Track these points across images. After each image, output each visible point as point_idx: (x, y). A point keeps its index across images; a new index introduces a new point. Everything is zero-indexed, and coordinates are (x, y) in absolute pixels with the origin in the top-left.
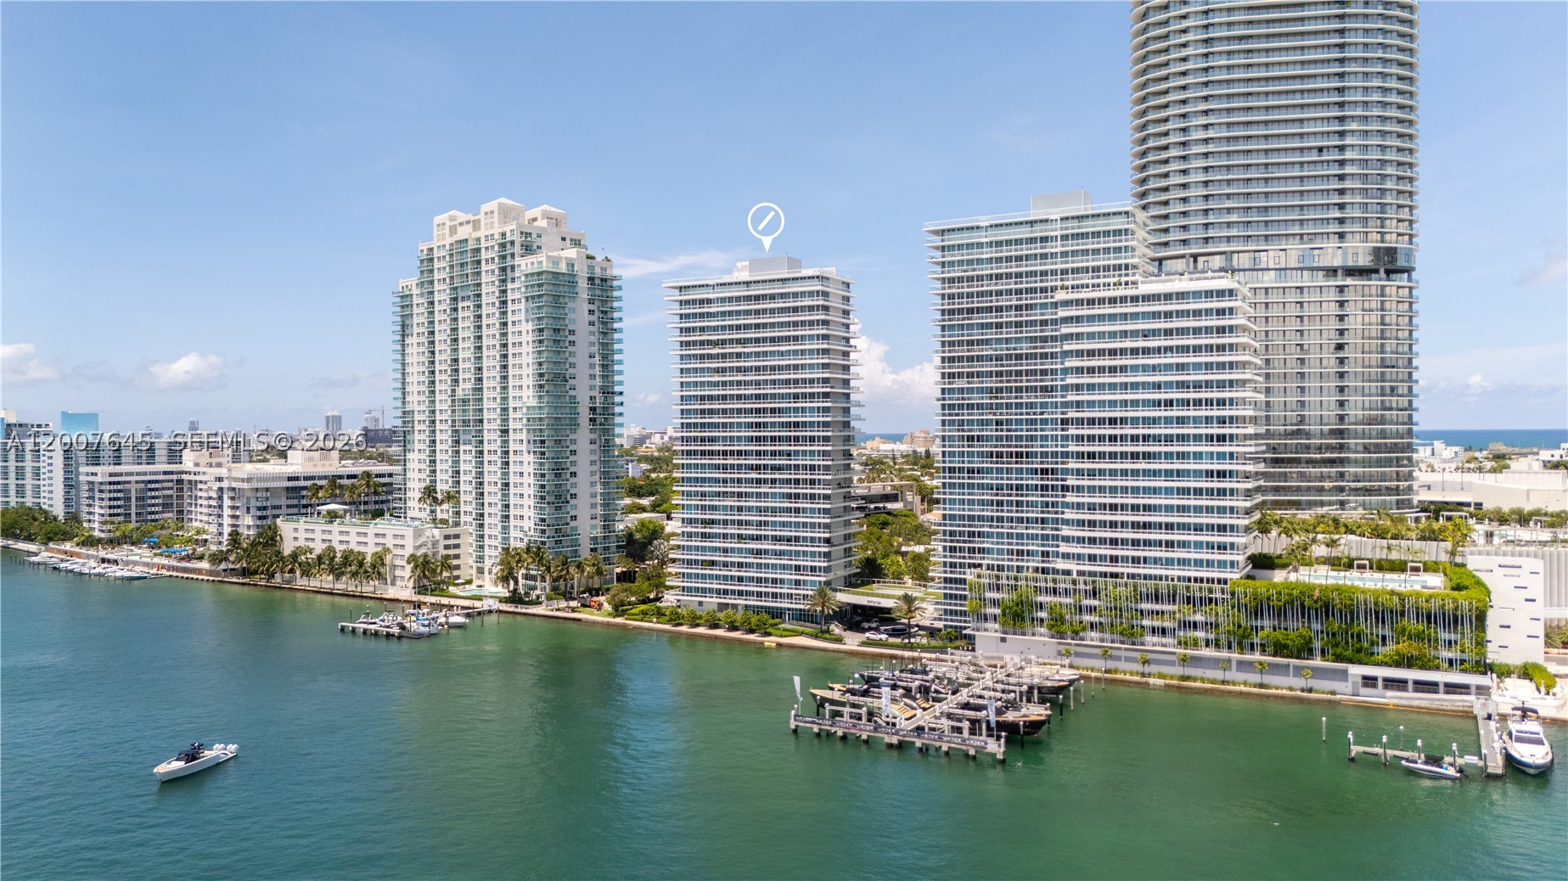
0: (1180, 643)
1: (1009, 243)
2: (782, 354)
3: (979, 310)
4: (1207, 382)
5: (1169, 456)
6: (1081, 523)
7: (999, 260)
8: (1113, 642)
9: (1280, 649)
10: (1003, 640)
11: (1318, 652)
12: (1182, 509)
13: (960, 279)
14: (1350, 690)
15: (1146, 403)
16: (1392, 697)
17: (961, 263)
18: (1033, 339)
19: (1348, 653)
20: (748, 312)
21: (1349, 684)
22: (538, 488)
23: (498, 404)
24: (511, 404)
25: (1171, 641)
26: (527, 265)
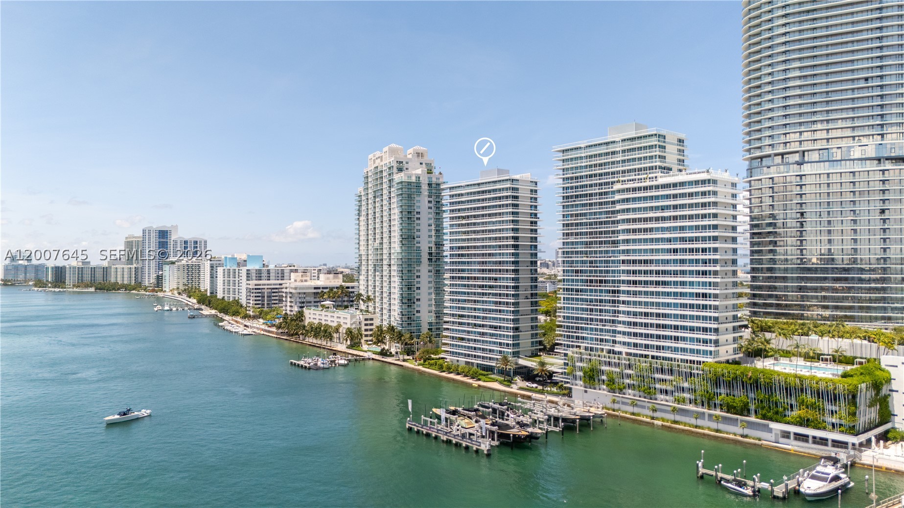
0: (675, 400)
1: (596, 156)
2: (493, 223)
4: (696, 237)
5: (675, 283)
6: (629, 324)
7: (591, 166)
8: (640, 397)
9: (730, 408)
10: (586, 392)
11: (753, 412)
12: (683, 317)
13: (572, 178)
14: (773, 439)
15: (663, 251)
16: (801, 447)
17: (572, 168)
18: (607, 213)
19: (771, 415)
20: (479, 200)
21: (773, 435)
22: (399, 295)
23: (387, 251)
24: (392, 251)
25: (671, 398)
26: (397, 178)
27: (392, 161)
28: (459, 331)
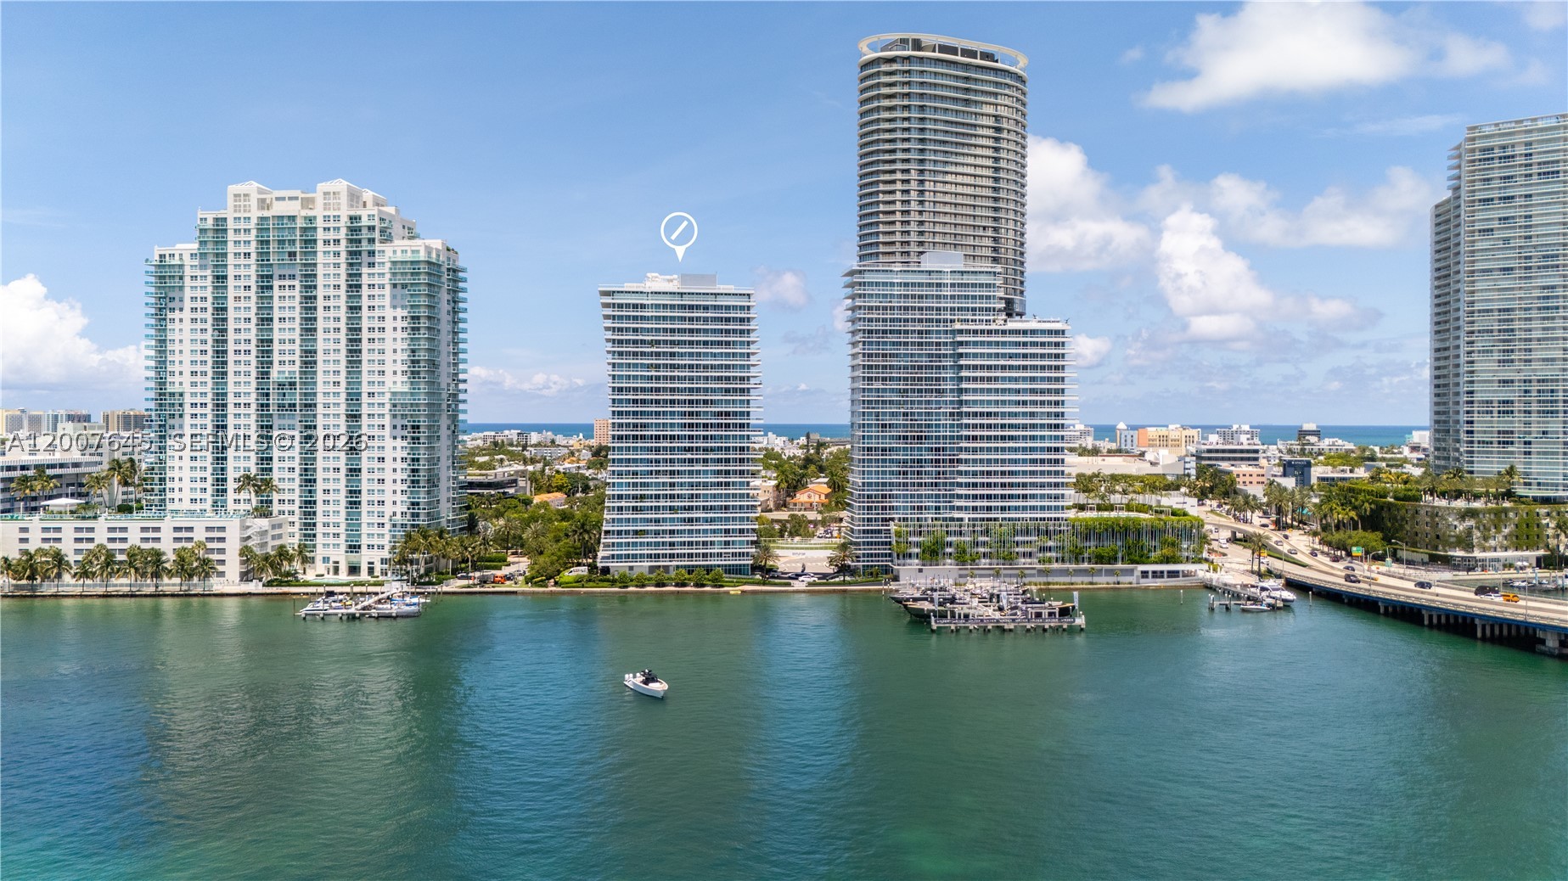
0: (1039, 562)
1: (913, 284)
3: (891, 332)
5: (1025, 438)
6: (967, 485)
7: (906, 296)
8: (998, 564)
9: (1100, 559)
10: (920, 571)
11: (1120, 559)
12: (1033, 473)
13: (878, 308)
14: (1134, 581)
15: (1011, 402)
16: (1159, 583)
17: (878, 296)
18: (931, 355)
19: (1137, 558)
20: (683, 319)
21: (1135, 577)
22: (408, 473)
23: (342, 389)
24: (365, 389)
25: (1036, 561)
26: (395, 252)
27: (369, 216)
28: (635, 520)
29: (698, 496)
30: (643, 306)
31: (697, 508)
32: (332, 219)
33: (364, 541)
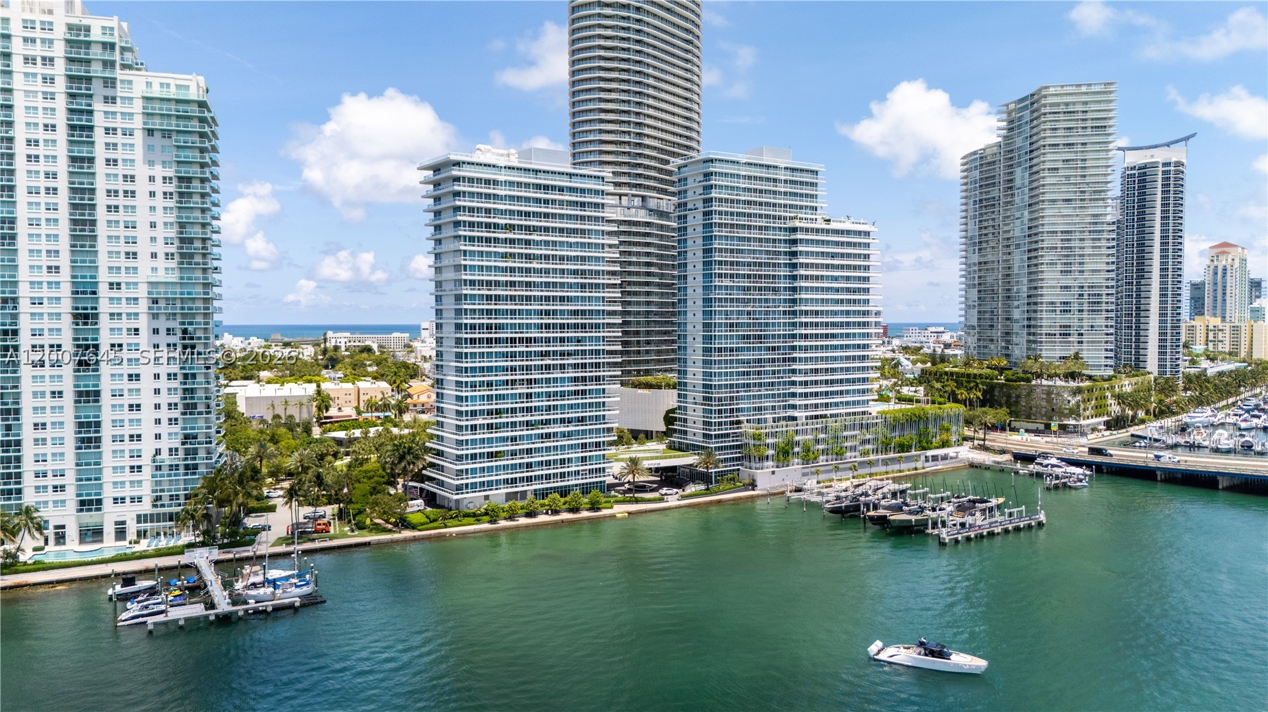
0: (861, 455)
1: (756, 178)
5: (841, 335)
7: (750, 190)
9: (901, 448)
10: (775, 473)
12: (847, 370)
15: (832, 301)
19: (925, 445)
20: (538, 201)
22: (180, 394)
23: (65, 275)
24: (104, 277)
25: (857, 454)
26: (149, 84)
27: (104, 28)
28: (490, 440)
29: (555, 407)
30: (496, 182)
31: (555, 421)
32: (38, 26)
33: (108, 493)
